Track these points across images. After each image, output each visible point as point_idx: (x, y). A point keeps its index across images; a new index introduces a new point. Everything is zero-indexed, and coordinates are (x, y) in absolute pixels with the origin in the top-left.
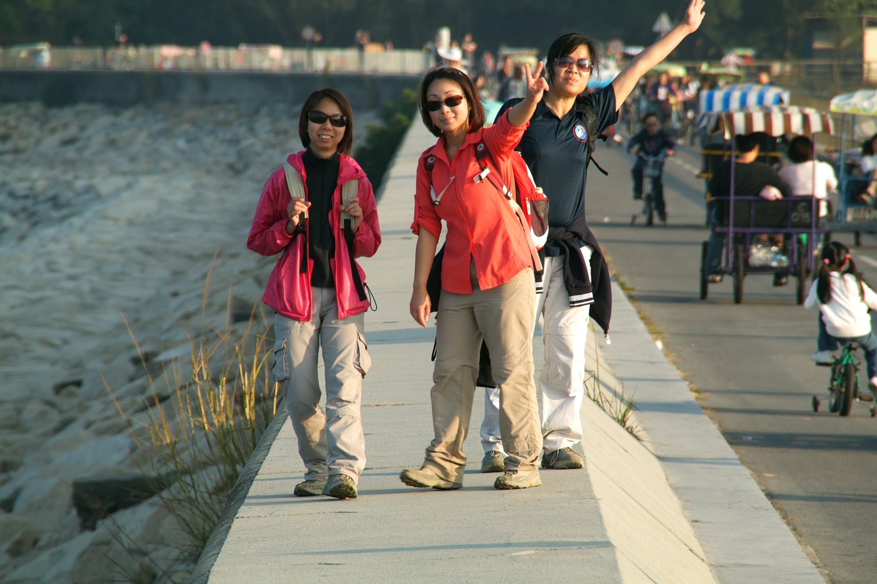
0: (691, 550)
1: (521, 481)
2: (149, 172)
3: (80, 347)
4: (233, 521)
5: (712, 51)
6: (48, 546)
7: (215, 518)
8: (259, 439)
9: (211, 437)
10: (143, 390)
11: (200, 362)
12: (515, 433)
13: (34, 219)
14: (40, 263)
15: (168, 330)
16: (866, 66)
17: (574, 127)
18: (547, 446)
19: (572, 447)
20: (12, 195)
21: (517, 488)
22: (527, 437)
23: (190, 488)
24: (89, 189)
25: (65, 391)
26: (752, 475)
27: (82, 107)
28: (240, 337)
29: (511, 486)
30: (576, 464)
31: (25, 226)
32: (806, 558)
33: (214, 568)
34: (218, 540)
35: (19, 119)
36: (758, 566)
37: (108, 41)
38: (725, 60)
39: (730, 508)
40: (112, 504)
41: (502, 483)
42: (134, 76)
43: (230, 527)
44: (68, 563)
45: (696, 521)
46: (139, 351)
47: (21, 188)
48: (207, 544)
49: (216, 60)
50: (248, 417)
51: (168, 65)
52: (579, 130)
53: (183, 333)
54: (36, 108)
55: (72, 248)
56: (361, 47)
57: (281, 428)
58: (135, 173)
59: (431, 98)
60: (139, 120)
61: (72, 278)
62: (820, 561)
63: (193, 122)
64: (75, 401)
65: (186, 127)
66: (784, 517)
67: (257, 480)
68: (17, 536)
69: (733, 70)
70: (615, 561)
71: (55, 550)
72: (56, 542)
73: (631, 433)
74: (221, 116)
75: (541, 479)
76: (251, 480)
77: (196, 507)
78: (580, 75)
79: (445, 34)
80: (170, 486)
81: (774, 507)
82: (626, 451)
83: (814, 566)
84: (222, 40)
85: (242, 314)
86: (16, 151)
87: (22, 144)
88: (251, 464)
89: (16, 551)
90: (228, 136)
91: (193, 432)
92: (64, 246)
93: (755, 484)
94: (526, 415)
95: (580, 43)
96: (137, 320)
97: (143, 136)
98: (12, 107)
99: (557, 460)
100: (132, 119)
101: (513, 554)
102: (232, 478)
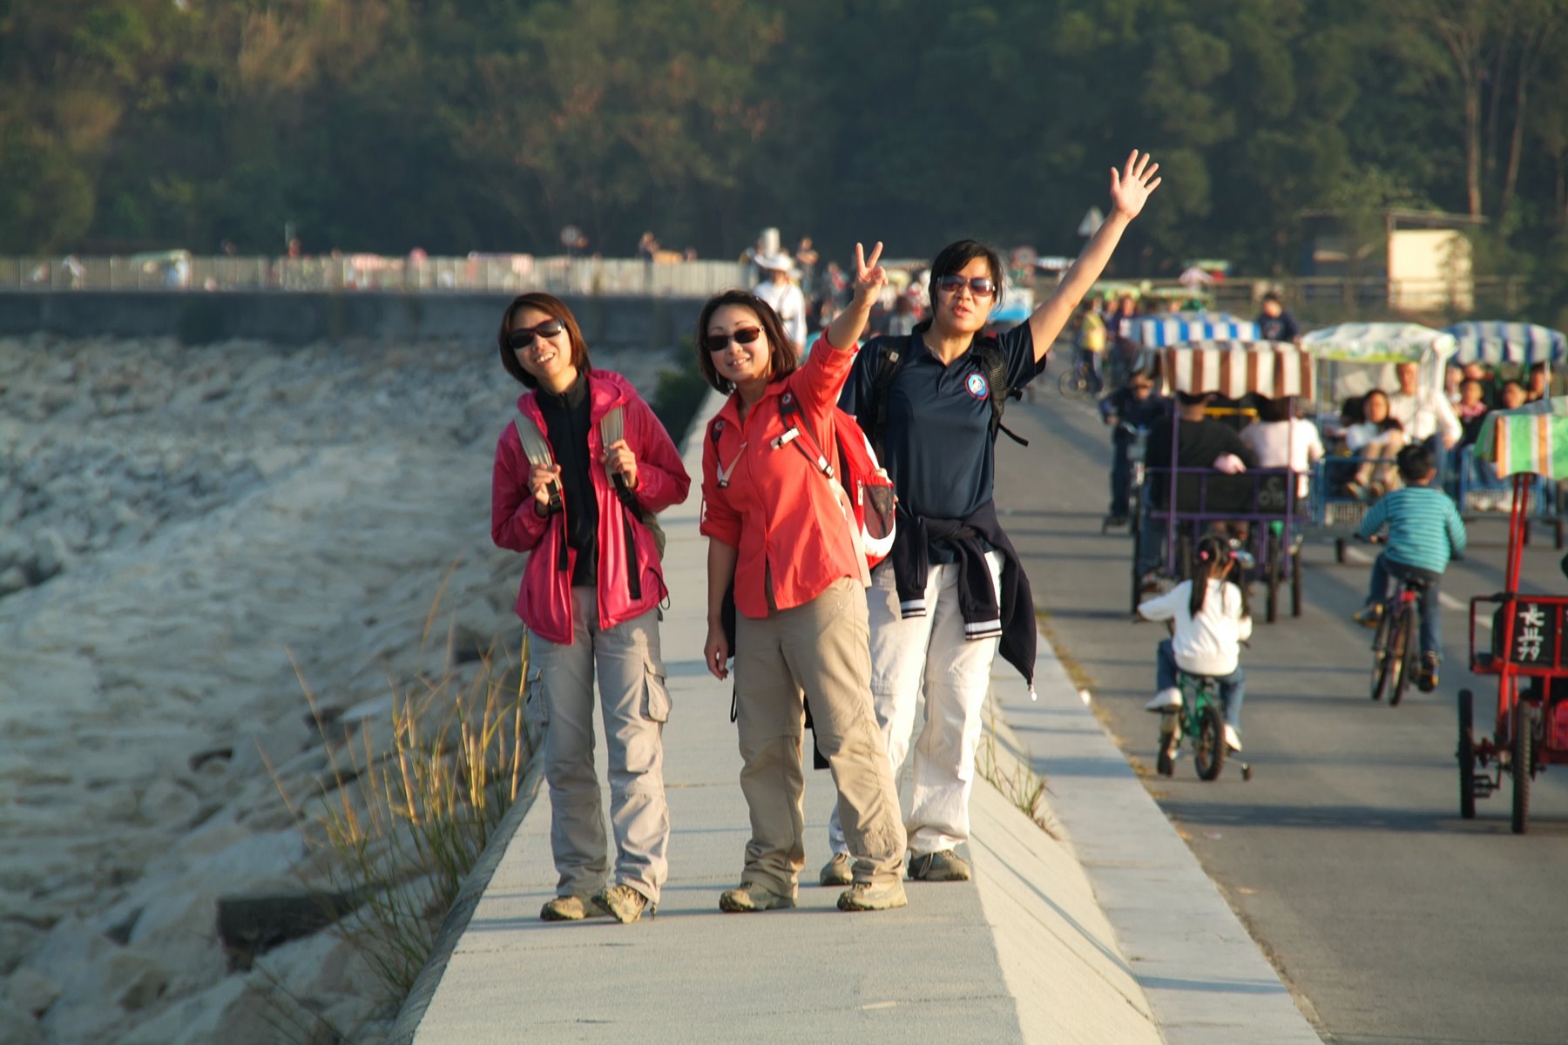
0: (1129, 1002)
1: (876, 899)
2: (335, 441)
3: (231, 700)
4: (449, 957)
5: (1166, 263)
6: (180, 995)
7: (424, 955)
8: (490, 836)
9: (420, 834)
10: (322, 763)
11: (405, 722)
12: (862, 826)
13: (165, 510)
14: (172, 575)
15: (360, 674)
16: (1392, 288)
17: (967, 377)
18: (916, 847)
19: (954, 849)
20: (132, 474)
21: (871, 909)
22: (882, 829)
23: (386, 911)
24: (245, 466)
25: (207, 766)
26: (1220, 891)
27: (236, 344)
28: (464, 686)
29: (862, 906)
30: (958, 875)
31: (150, 521)
32: (1298, 1015)
33: (420, 1028)
34: (426, 986)
35: (143, 361)
36: (1228, 1026)
37: (273, 248)
38: (1185, 278)
39: (1187, 939)
40: (275, 933)
41: (849, 901)
42: (313, 300)
43: (445, 966)
44: (211, 1019)
45: (1138, 959)
46: (315, 707)
47: (145, 464)
48: (411, 991)
49: (433, 275)
50: (474, 803)
51: (364, 283)
52: (974, 382)
53: (382, 680)
54: (167, 346)
55: (220, 553)
56: (648, 257)
57: (522, 819)
58: (314, 443)
59: (714, 332)
60: (319, 364)
61: (218, 597)
62: (1320, 1018)
63: (400, 367)
64: (222, 781)
65: (389, 374)
66: (1269, 953)
67: (486, 897)
68: (136, 980)
69: (1195, 293)
70: (1015, 1018)
71: (190, 1001)
72: (193, 990)
73: (1042, 827)
74: (441, 358)
75: (907, 896)
76: (477, 897)
77: (396, 939)
78: (975, 301)
79: (772, 237)
80: (356, 908)
81: (1253, 938)
82: (1034, 855)
83: (1310, 1026)
84: (444, 246)
85: (469, 651)
86: (138, 410)
87: (146, 399)
88: (478, 873)
89: (135, 1002)
90: (451, 387)
91: (393, 825)
92: (207, 550)
93: (1225, 905)
94: (876, 798)
95: (976, 254)
96: (314, 661)
97: (324, 388)
98: (132, 345)
99: (931, 868)
100: (309, 363)
101: (864, 1007)
102: (450, 893)
